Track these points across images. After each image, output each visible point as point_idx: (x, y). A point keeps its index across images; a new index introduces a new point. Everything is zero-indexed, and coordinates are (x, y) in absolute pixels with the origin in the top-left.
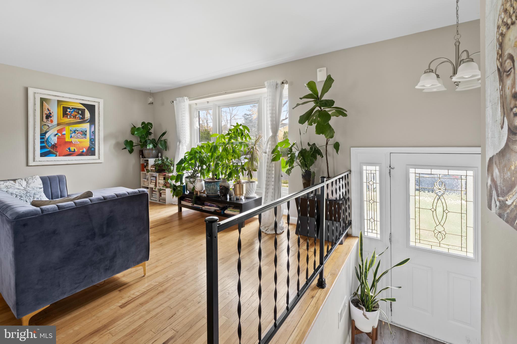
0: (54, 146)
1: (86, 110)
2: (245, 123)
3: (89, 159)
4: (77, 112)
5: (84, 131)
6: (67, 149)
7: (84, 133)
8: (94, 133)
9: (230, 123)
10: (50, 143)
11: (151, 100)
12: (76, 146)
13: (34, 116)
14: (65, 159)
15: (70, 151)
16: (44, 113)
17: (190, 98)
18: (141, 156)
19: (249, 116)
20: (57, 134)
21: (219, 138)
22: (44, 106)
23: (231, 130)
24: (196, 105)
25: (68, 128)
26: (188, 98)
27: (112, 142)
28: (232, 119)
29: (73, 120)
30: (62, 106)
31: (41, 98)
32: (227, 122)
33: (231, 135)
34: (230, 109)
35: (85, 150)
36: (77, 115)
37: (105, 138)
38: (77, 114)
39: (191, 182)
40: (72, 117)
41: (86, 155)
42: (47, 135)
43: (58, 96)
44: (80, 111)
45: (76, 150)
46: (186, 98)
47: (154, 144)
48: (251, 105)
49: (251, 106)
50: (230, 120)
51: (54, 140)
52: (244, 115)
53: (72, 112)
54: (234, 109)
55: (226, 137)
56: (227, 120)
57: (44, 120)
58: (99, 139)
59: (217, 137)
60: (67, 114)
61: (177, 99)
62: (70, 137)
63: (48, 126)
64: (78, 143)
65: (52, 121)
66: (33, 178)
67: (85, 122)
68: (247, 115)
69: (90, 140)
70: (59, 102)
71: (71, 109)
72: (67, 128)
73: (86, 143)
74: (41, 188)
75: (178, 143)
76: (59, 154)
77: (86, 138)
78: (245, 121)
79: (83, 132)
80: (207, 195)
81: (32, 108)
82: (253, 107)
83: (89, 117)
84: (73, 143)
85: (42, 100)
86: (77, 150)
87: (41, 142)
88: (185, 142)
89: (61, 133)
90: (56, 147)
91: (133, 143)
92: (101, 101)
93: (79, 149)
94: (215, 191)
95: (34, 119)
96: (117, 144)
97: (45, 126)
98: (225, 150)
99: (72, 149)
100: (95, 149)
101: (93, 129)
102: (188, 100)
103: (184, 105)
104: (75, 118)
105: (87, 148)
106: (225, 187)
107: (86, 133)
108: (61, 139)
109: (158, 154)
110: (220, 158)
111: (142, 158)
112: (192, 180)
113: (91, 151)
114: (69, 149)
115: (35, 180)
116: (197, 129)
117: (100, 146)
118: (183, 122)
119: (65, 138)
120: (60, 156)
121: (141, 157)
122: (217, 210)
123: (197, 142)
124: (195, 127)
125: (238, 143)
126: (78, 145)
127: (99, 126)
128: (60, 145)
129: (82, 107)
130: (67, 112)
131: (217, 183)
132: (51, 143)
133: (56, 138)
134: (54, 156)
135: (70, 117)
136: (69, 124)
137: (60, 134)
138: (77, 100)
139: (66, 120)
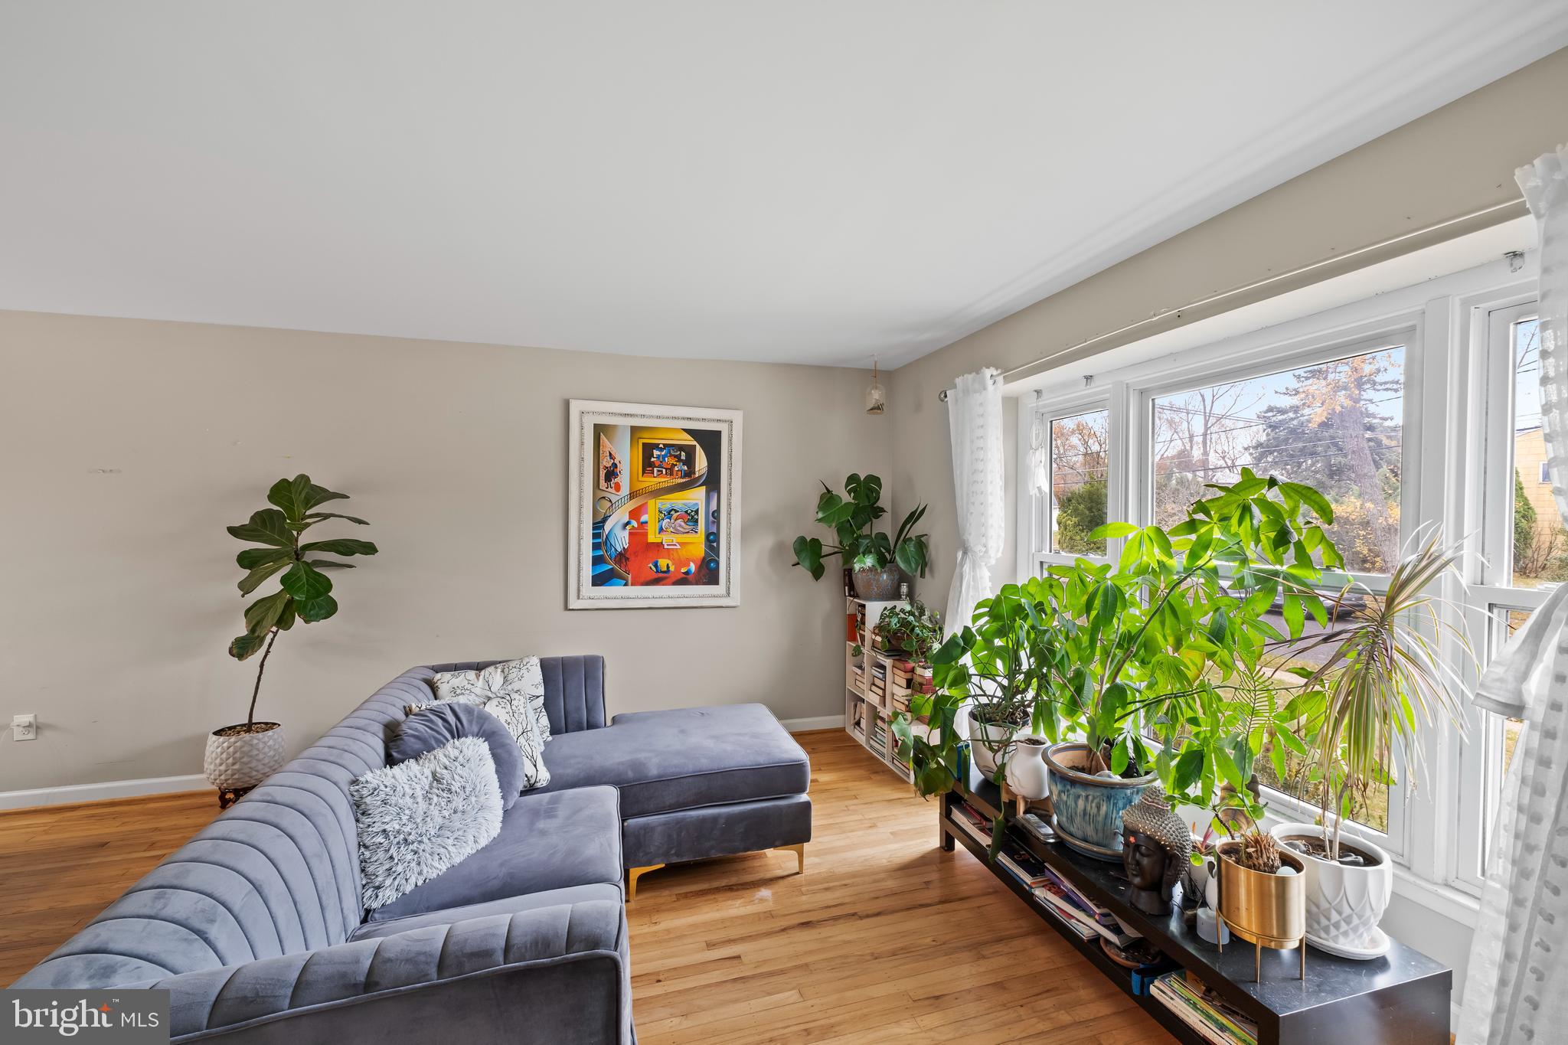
0: (622, 557)
1: (698, 447)
2: (1269, 440)
3: (701, 594)
4: (675, 456)
5: (692, 511)
6: (651, 565)
7: (693, 517)
8: (716, 515)
9: (1201, 446)
10: (613, 549)
11: (876, 396)
12: (672, 556)
13: (581, 474)
14: (646, 594)
15: (657, 571)
16: (601, 467)
17: (1011, 373)
18: (847, 588)
19: (1286, 416)
20: (628, 523)
21: (1137, 544)
22: (601, 447)
23: (1207, 505)
24: (1037, 398)
25: (654, 505)
26: (999, 371)
27: (766, 542)
28: (1213, 429)
29: (665, 481)
30: (641, 441)
31: (595, 425)
32: (1191, 441)
33: (1203, 530)
34: (1202, 396)
35: (693, 567)
36: (676, 465)
37: (746, 532)
38: (675, 463)
39: (989, 743)
40: (664, 470)
41: (697, 584)
42: (608, 527)
43: (631, 415)
44: (683, 453)
45: (672, 568)
46: (988, 372)
47: (884, 551)
48: (1301, 372)
49: (1298, 377)
50: (1205, 435)
51: (623, 539)
52: (1265, 413)
53: (664, 457)
54: (1220, 393)
55: (1176, 538)
56: (1191, 437)
57: (601, 485)
58: (729, 535)
59: (1130, 537)
60: (652, 465)
61: (958, 381)
62: (657, 532)
63: (610, 501)
64: (675, 547)
65: (618, 487)
66: (522, 666)
67: (693, 484)
68: (1279, 412)
69: (708, 536)
70: (634, 430)
71: (661, 450)
72: (651, 503)
73: (696, 545)
74: (538, 697)
75: (960, 554)
76: (632, 578)
77: (696, 532)
78: (1268, 435)
79: (689, 514)
80: (1056, 836)
81: (577, 453)
82: (1307, 378)
83: (705, 470)
84: (666, 547)
85: (600, 430)
86: (675, 568)
87: (596, 546)
88: (985, 552)
89: (638, 520)
90: (627, 559)
91: (820, 545)
92: (737, 417)
93: (680, 563)
94: (1100, 827)
95: (581, 483)
96: (778, 549)
97: (604, 501)
98: (1167, 609)
99: (663, 563)
100: (718, 563)
101: (713, 506)
102: (1000, 379)
103: (981, 404)
104: (671, 474)
105: (699, 563)
106: (1157, 843)
107: (696, 517)
108: (638, 535)
109: (899, 586)
110: (1134, 645)
111: (850, 595)
112: (994, 733)
113: (708, 573)
114: (656, 566)
115: (525, 671)
116: (1038, 495)
117: (731, 557)
118: (975, 471)
119: (646, 535)
120: (635, 585)
121: (847, 594)
122: (1107, 941)
123: (1040, 551)
124: (1031, 488)
125: (1249, 581)
126: (677, 552)
127: (730, 494)
128: (635, 553)
129: (688, 440)
130: (653, 459)
131: (1113, 792)
132: (616, 550)
133: (626, 534)
134: (620, 585)
135: (658, 471)
136: (658, 493)
137: (634, 524)
138: (676, 421)
139: (652, 482)
